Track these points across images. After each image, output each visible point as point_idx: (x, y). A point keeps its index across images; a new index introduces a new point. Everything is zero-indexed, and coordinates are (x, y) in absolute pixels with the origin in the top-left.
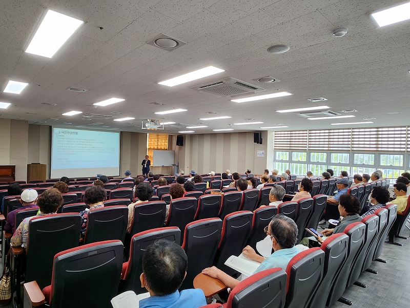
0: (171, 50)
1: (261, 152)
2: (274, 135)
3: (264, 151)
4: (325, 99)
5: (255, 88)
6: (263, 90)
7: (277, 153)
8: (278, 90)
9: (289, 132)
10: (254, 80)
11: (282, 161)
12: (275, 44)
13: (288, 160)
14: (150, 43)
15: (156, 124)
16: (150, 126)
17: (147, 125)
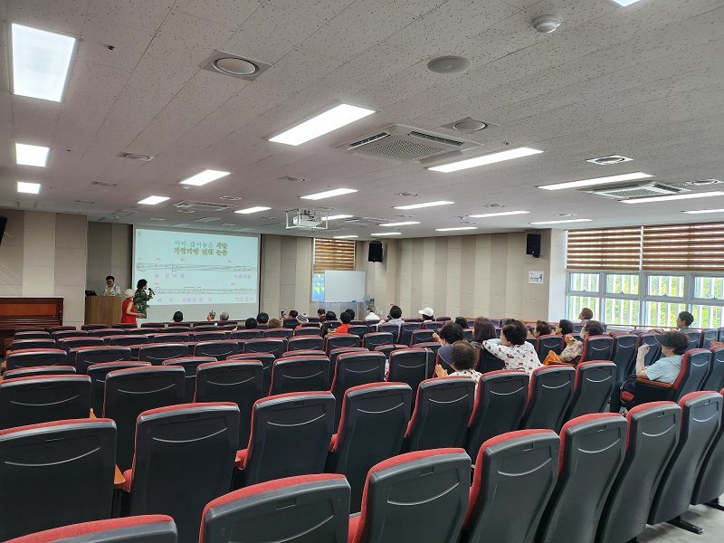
0: (250, 78)
1: (537, 274)
2: (567, 238)
3: (542, 273)
4: (627, 159)
5: (459, 143)
6: (477, 145)
7: (575, 276)
8: (507, 146)
9: (601, 232)
10: (445, 126)
11: (585, 294)
12: (436, 57)
13: (597, 291)
14: (208, 68)
15: (312, 219)
16: (300, 223)
17: (295, 221)
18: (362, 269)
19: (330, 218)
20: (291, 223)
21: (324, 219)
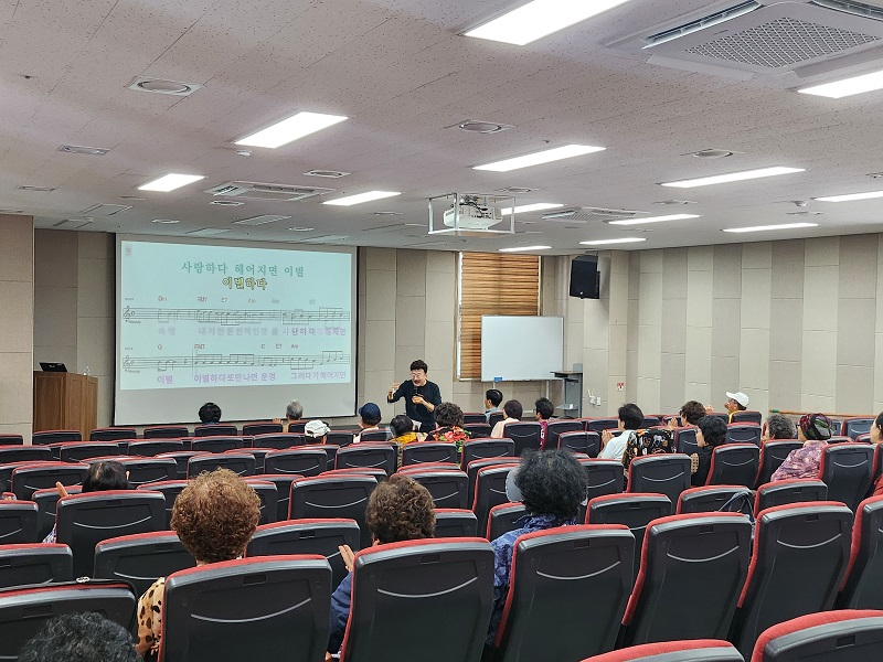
15: (483, 213)
16: (457, 221)
17: (448, 219)
18: (555, 313)
19: (519, 210)
20: (439, 224)
21: (505, 212)
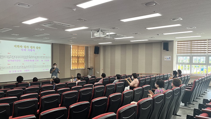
1: (168, 57)
2: (177, 44)
3: (170, 56)
7: (180, 58)
13: (189, 62)
